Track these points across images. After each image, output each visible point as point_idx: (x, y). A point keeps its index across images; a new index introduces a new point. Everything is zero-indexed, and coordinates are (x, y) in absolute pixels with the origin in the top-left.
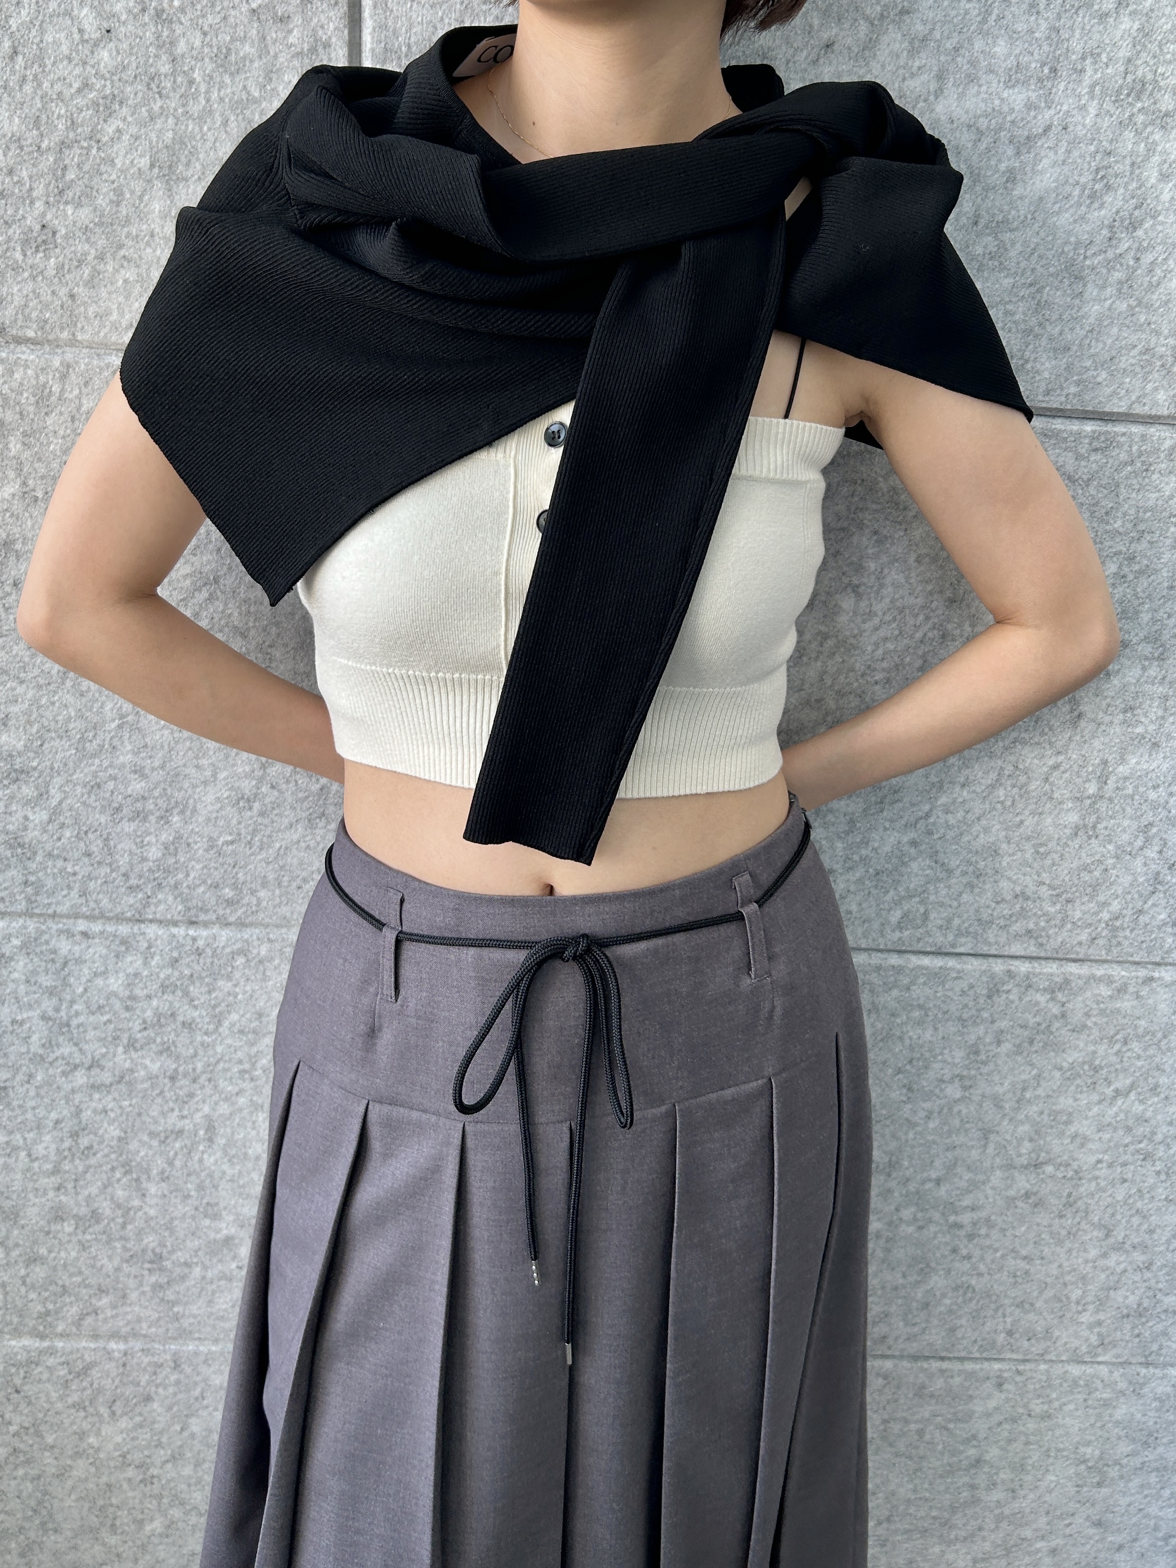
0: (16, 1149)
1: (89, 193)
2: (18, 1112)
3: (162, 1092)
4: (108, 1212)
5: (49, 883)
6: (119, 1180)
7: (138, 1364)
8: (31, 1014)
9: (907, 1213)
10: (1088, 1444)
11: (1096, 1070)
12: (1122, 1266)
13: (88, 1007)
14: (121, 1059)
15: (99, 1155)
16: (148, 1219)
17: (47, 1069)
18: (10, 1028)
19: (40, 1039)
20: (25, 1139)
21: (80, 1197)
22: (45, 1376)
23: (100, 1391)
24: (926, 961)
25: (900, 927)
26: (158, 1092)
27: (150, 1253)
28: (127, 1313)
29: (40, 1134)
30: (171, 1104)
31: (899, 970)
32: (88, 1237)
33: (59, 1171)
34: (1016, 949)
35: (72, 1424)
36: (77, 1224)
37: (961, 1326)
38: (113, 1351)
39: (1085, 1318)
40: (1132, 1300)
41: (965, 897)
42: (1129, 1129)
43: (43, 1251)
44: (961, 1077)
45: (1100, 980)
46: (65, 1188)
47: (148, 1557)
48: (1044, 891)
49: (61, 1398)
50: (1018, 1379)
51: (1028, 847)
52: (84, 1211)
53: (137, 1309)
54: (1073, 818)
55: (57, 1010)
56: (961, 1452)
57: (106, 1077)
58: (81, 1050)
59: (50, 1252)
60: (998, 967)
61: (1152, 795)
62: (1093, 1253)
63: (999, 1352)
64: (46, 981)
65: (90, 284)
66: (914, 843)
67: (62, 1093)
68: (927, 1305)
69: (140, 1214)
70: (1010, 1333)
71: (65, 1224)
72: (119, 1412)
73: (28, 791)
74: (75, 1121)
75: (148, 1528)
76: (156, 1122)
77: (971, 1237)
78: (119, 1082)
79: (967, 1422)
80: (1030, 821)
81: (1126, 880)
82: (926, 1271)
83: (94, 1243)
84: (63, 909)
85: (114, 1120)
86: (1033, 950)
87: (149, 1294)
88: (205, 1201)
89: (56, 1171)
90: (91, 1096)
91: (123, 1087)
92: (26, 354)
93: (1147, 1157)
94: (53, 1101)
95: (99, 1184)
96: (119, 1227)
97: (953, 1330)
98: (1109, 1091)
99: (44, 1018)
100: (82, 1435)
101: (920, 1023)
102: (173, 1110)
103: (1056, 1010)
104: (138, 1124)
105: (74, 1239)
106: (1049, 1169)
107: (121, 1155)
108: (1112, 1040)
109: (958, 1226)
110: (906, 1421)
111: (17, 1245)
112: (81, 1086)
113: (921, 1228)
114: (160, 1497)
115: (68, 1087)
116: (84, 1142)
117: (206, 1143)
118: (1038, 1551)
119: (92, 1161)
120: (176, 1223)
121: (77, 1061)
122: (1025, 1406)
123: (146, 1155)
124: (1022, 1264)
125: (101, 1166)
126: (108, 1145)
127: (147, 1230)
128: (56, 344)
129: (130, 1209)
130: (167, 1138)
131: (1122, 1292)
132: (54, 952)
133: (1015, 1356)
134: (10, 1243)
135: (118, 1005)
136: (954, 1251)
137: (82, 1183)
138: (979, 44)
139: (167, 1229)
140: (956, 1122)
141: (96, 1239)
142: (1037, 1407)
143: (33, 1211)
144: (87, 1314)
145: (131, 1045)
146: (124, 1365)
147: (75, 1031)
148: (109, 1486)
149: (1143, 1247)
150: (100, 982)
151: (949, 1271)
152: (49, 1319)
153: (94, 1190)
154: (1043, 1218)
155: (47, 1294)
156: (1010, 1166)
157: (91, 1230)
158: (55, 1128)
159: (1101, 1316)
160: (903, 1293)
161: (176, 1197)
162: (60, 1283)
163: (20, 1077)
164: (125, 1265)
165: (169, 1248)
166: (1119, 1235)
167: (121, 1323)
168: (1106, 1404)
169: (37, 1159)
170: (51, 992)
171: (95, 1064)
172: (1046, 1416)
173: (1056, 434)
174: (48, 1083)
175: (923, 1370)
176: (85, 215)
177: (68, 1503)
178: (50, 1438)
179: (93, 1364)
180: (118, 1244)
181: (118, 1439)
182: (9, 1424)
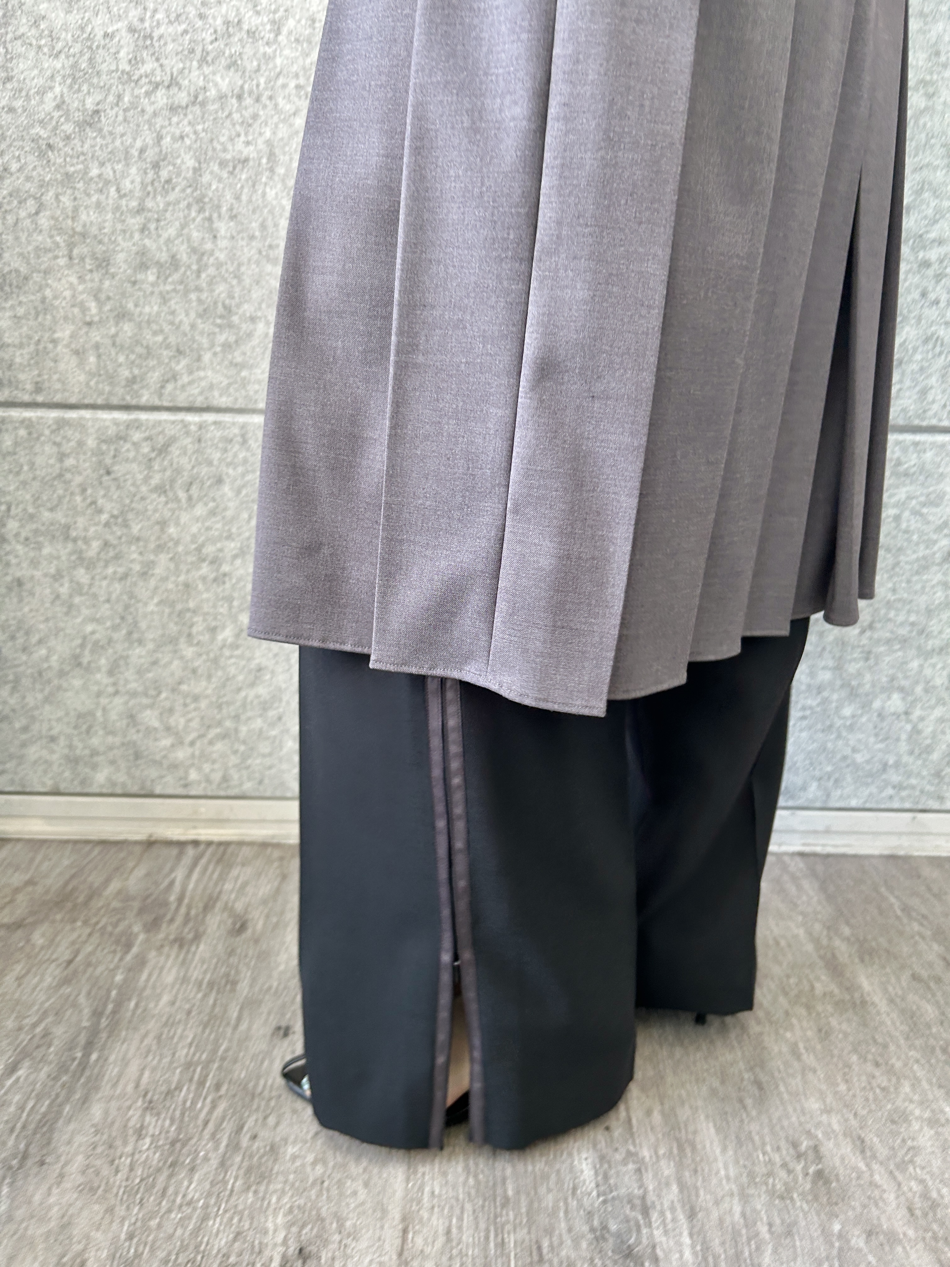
0: (107, 182)
2: (109, 139)
3: (230, 114)
4: (185, 257)
6: (194, 220)
7: (211, 439)
8: (120, 25)
13: (168, 17)
15: (177, 189)
16: (219, 265)
17: (133, 89)
18: (102, 43)
19: (128, 54)
20: (115, 172)
21: (162, 240)
22: (132, 455)
23: (178, 471)
26: (226, 113)
27: (220, 305)
28: (201, 379)
29: (127, 165)
30: (238, 127)
32: (169, 288)
33: (143, 209)
35: (155, 511)
36: (159, 273)
37: (931, 388)
38: (190, 424)
43: (130, 306)
46: (148, 229)
47: (220, 673)
49: (147, 479)
52: (164, 257)
53: (209, 373)
55: (142, 20)
57: (182, 98)
58: (161, 65)
59: (136, 306)
67: (146, 117)
69: (212, 260)
71: (149, 272)
72: (195, 496)
74: (157, 150)
75: (220, 637)
76: (225, 150)
78: (194, 103)
79: (937, 505)
83: (173, 294)
85: (190, 148)
87: (220, 356)
88: (267, 244)
89: (141, 210)
90: (170, 119)
91: (197, 109)
94: (138, 125)
95: (177, 224)
96: (194, 276)
100: (163, 524)
102: (239, 135)
104: (210, 153)
105: (157, 290)
107: (196, 189)
111: (109, 298)
112: (162, 109)
114: (229, 599)
115: (150, 110)
116: (164, 174)
117: (267, 173)
119: (172, 197)
120: (243, 269)
121: (158, 78)
123: (217, 189)
125: (179, 202)
126: (185, 178)
127: (218, 279)
129: (203, 254)
130: (234, 168)
134: (103, 296)
137: (162, 223)
139: (235, 277)
141: (174, 290)
143: (121, 257)
144: (167, 381)
145: (203, 60)
146: (199, 441)
147: (156, 45)
148: (187, 586)
152: (135, 387)
153: (172, 231)
155: (132, 357)
157: (170, 280)
158: (140, 157)
161: (243, 239)
162: (145, 343)
163: (111, 98)
164: (199, 321)
165: (237, 300)
167: (196, 391)
169: (125, 195)
171: (173, 82)
174: (133, 105)
177: (151, 607)
178: (136, 529)
179: (172, 440)
180: (193, 296)
181: (194, 529)
182: (100, 511)
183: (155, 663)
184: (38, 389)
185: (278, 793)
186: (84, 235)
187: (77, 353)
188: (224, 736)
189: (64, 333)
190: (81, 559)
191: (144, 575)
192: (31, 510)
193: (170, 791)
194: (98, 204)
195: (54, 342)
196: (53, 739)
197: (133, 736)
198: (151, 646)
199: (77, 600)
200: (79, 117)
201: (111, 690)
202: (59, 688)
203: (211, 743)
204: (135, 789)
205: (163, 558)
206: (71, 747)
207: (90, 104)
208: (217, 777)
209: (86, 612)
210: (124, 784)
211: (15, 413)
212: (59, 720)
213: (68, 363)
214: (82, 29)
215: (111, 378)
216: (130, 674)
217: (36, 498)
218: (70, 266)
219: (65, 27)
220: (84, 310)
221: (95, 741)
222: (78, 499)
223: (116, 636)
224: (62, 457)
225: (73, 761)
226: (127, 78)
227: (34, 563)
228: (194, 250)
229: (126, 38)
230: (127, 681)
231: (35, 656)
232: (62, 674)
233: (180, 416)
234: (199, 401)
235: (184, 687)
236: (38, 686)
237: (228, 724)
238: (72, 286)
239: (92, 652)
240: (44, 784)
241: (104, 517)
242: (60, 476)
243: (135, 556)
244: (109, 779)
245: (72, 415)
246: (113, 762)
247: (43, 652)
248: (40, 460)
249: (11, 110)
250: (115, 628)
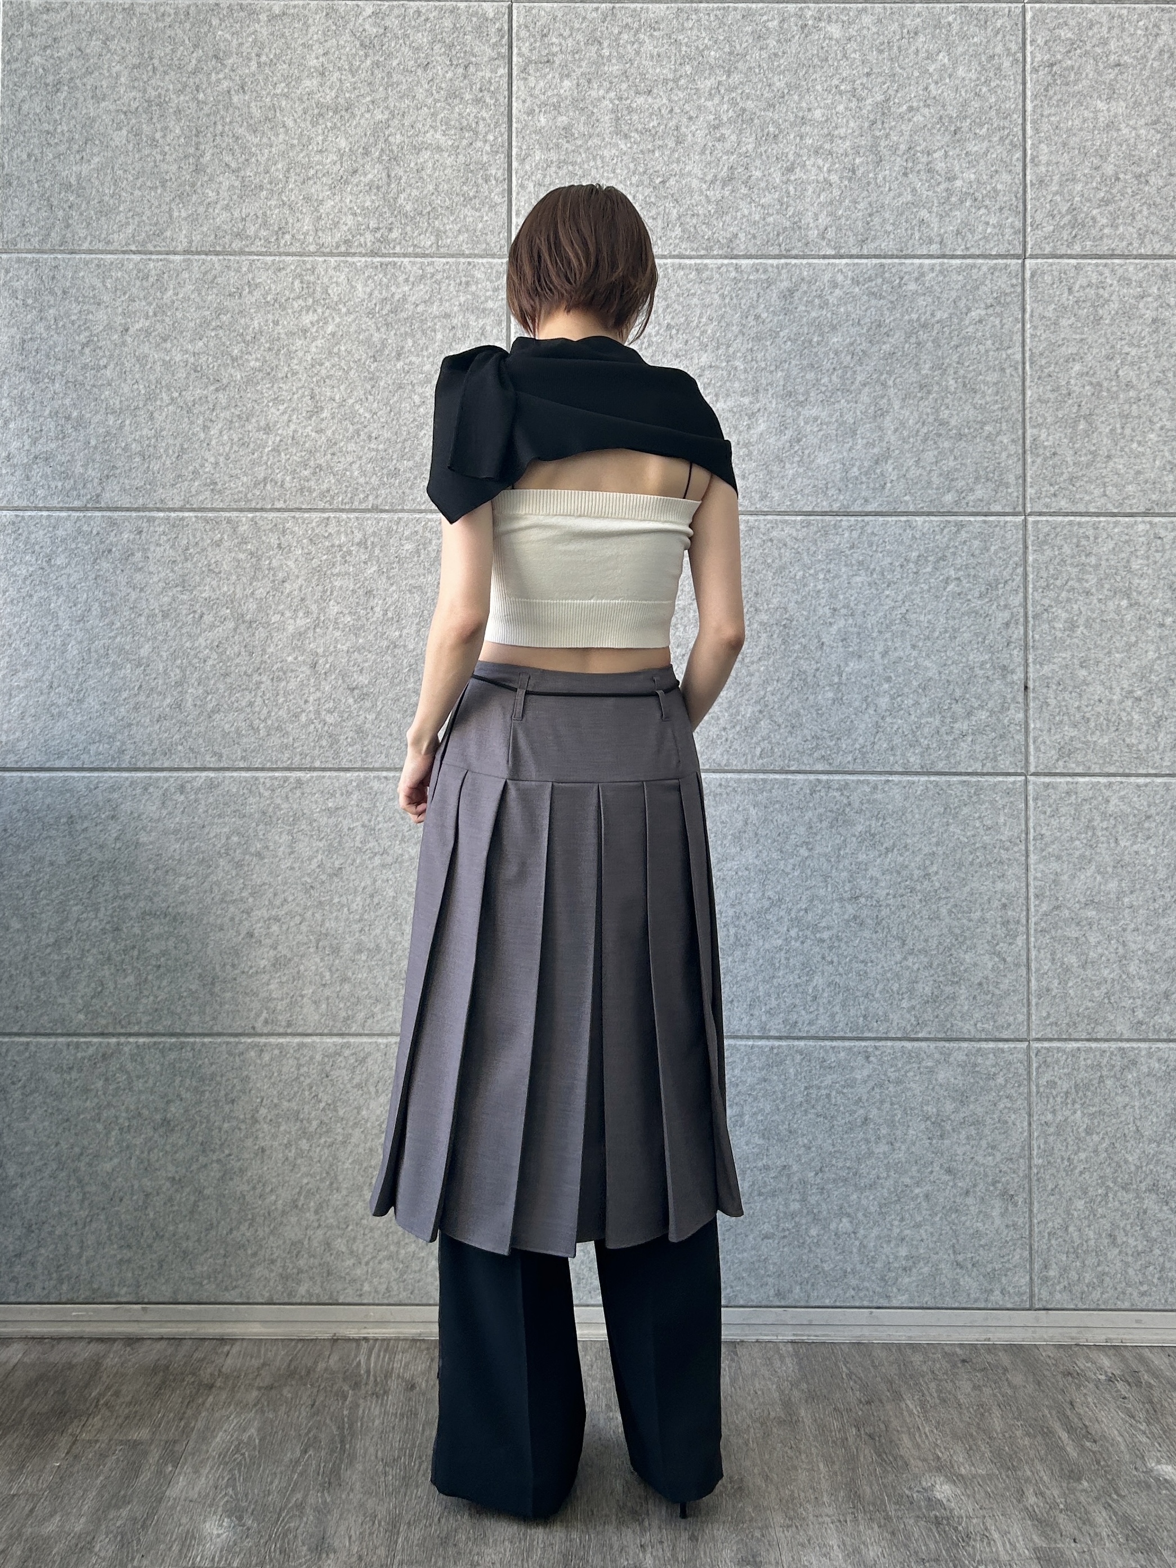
0: (343, 906)
1: (413, 456)
2: (346, 882)
5: (372, 751)
9: (793, 933)
10: (928, 1104)
11: (873, 835)
12: (917, 966)
14: (398, 849)
15: (383, 908)
17: (362, 856)
19: (361, 838)
20: (348, 900)
21: (371, 937)
22: (343, 1064)
23: (371, 1074)
24: (777, 776)
25: (761, 757)
29: (355, 896)
31: (764, 781)
32: (373, 963)
34: (819, 767)
35: (355, 1100)
36: (368, 955)
39: (905, 1004)
40: (928, 990)
41: (789, 740)
42: (899, 873)
43: (350, 974)
44: (807, 843)
45: (862, 782)
46: (364, 930)
48: (825, 734)
49: (351, 1079)
50: (877, 1053)
51: (813, 711)
52: (372, 946)
54: (830, 695)
56: (855, 1112)
57: (389, 860)
59: (353, 974)
60: (812, 777)
61: (864, 681)
62: (899, 957)
63: (863, 1032)
64: (365, 805)
65: (411, 488)
66: (761, 712)
67: (368, 870)
68: (815, 998)
70: (865, 1017)
71: (363, 955)
73: (368, 704)
74: (373, 887)
77: (831, 948)
80: (811, 698)
81: (863, 726)
82: (811, 974)
83: (376, 967)
84: (377, 765)
86: (827, 768)
89: (360, 920)
90: (382, 871)
92: (384, 515)
93: (913, 890)
94: (363, 875)
95: (382, 927)
97: (833, 1016)
98: (883, 849)
99: (363, 826)
100: (359, 1109)
101: (780, 811)
103: (845, 801)
105: (366, 965)
106: (863, 900)
108: (878, 819)
109: (823, 941)
110: (819, 1088)
111: (337, 970)
112: (377, 866)
113: (803, 943)
115: (371, 866)
118: (917, 1196)
119: (379, 912)
121: (377, 850)
122: (885, 1075)
124: (862, 966)
125: (383, 915)
128: (395, 511)
131: (920, 985)
132: (371, 788)
133: (870, 1035)
134: (334, 969)
135: (398, 816)
136: (823, 958)
137: (373, 927)
138: (728, 384)
140: (809, 872)
141: (377, 964)
142: (893, 1076)
143: (347, 946)
144: (368, 1018)
145: (403, 840)
148: (371, 1150)
149: (924, 952)
150: (390, 804)
151: (823, 973)
152: (349, 1022)
153: (378, 931)
154: (867, 934)
155: (348, 1004)
156: (841, 899)
157: (375, 958)
158: (363, 892)
159: (913, 1002)
160: (801, 989)
162: (357, 995)
163: (349, 861)
166: (910, 943)
168: (931, 1071)
169: (352, 912)
170: (368, 811)
171: (385, 852)
172: (899, 1082)
173: (786, 521)
174: (361, 864)
175: (821, 1047)
176: (411, 463)
177: (347, 1165)
178: (341, 1113)
179: (369, 1054)
180: (388, 968)
181: (378, 1112)
182: (320, 1101)
183: (346, 1205)
184: (289, 1024)
185: (424, 1301)
186: (326, 935)
187: (315, 1002)
188: (389, 1257)
189: (308, 991)
190: (304, 1133)
191: (344, 1143)
192: (276, 1101)
193: (349, 1300)
194: (337, 918)
195: (302, 996)
196: (273, 1262)
197: (328, 1258)
198: (344, 1192)
199: (299, 1161)
200: (329, 871)
201: (316, 1224)
202: (281, 1223)
203: (380, 1263)
204: (325, 1299)
205: (357, 1132)
206: (284, 1267)
207: (337, 864)
208: (383, 1288)
209: (304, 1169)
210: (318, 1296)
211: (273, 1040)
212: (278, 1247)
213: (309, 1009)
214: (336, 826)
215: (334, 1017)
216: (329, 1213)
217: (280, 1094)
218: (316, 952)
219: (327, 825)
220: (322, 977)
221: (301, 1263)
222: (307, 1093)
223: (322, 1186)
224: (299, 1067)
225: (285, 1278)
226: (359, 850)
227: (274, 1137)
228: (390, 942)
229: (361, 831)
230: (327, 1218)
231: (268, 1201)
232: (284, 1213)
233: (374, 1039)
234: (387, 1030)
235: (364, 1222)
236: (267, 1223)
237: (392, 1248)
238: (316, 964)
239: (306, 1197)
240: (262, 1296)
241: (322, 1105)
242: (297, 1078)
243: (340, 1130)
244: (308, 1291)
245: (308, 1040)
246: (311, 1278)
247: (273, 1197)
248: (284, 1070)
249: (292, 868)
250: (322, 1180)
